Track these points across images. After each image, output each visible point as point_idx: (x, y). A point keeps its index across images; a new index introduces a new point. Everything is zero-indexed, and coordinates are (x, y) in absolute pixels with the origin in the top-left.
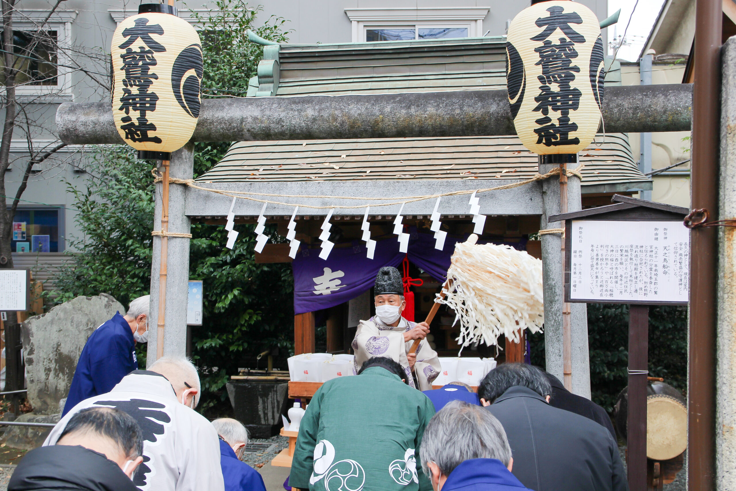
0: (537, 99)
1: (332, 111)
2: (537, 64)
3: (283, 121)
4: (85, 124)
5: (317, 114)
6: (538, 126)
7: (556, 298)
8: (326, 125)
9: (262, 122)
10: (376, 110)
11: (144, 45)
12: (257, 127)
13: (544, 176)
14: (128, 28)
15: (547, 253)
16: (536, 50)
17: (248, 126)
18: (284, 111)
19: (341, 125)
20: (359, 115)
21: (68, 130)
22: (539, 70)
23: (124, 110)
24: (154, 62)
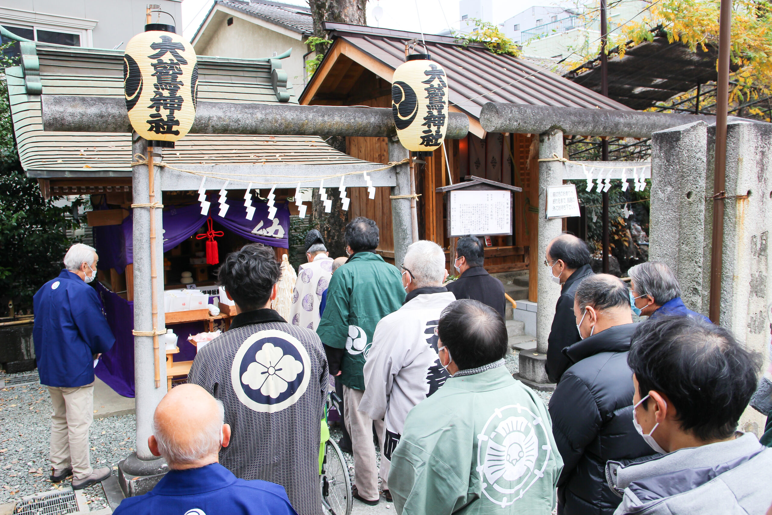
0: (425, 119)
1: (274, 116)
2: (426, 98)
3: (240, 121)
4: (72, 115)
5: (264, 117)
6: (424, 135)
7: (408, 236)
8: (270, 125)
9: (224, 121)
10: (303, 117)
11: (173, 58)
12: (220, 124)
13: (400, 163)
14: (156, 42)
15: (400, 209)
16: (425, 89)
17: (213, 123)
18: (240, 113)
19: (280, 126)
20: (293, 119)
21: (55, 119)
22: (427, 102)
23: (155, 108)
24: (180, 72)
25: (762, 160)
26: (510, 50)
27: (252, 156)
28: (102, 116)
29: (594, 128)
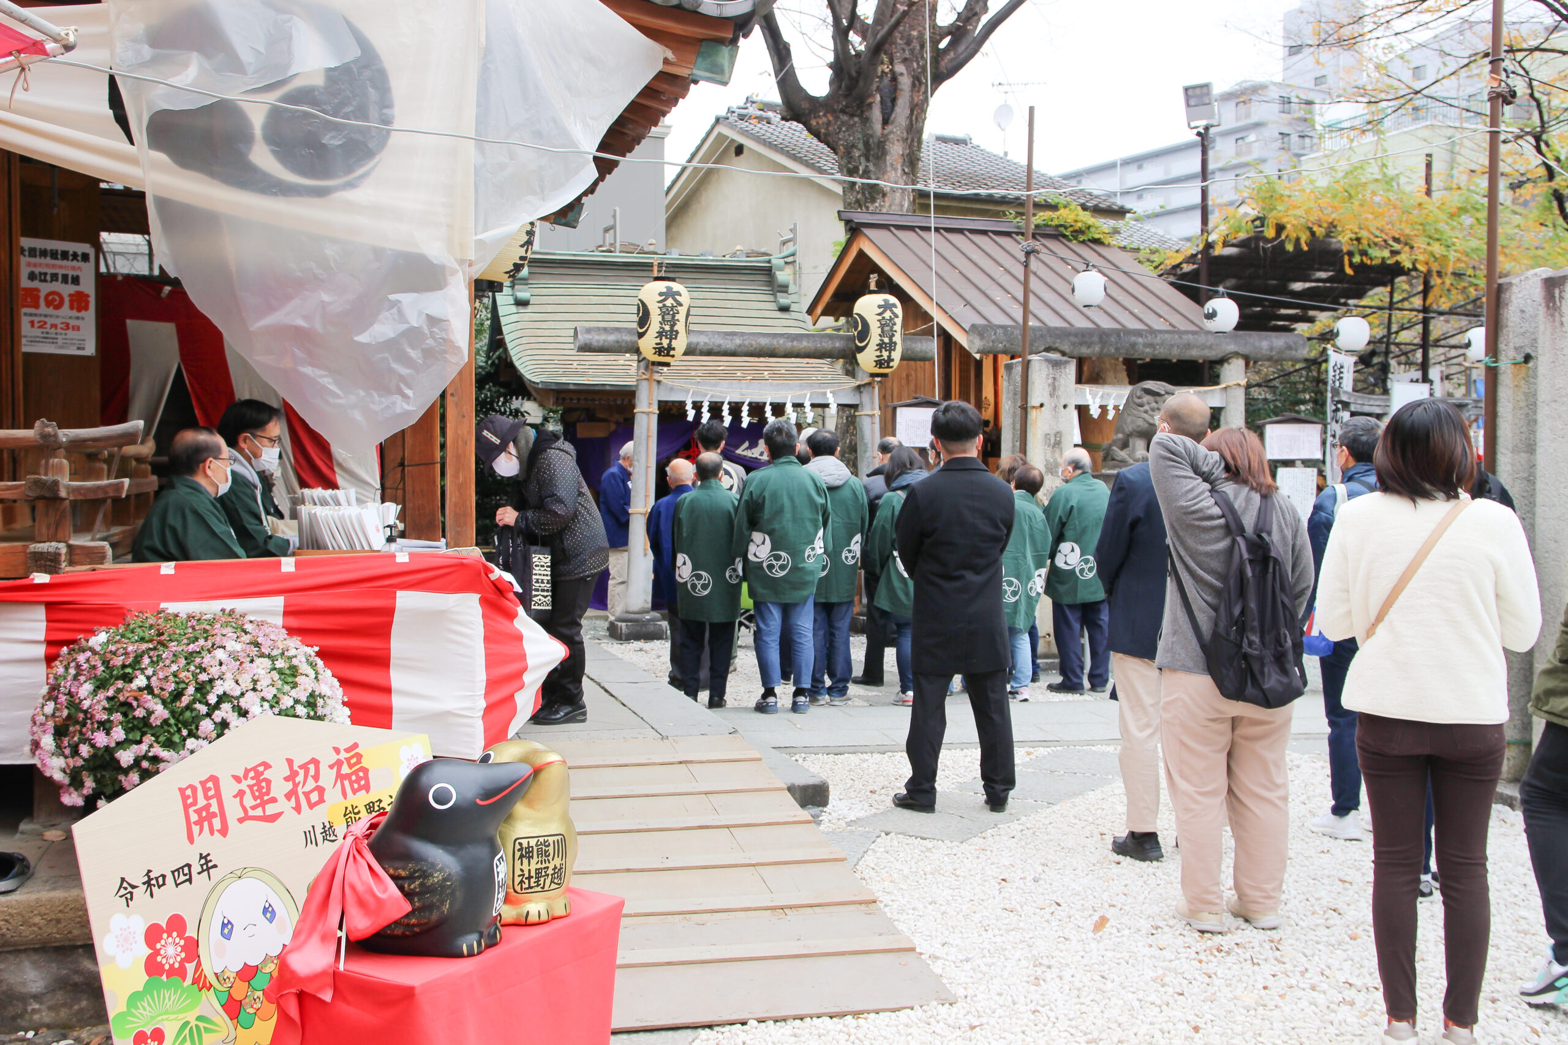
0: (877, 345)
1: (751, 341)
2: (878, 328)
6: (878, 359)
10: (775, 342)
12: (706, 348)
13: (863, 383)
17: (701, 348)
21: (586, 344)
23: (659, 338)
24: (678, 312)
25: (1053, 384)
26: (1097, 236)
27: (739, 374)
28: (618, 342)
29: (1102, 349)
